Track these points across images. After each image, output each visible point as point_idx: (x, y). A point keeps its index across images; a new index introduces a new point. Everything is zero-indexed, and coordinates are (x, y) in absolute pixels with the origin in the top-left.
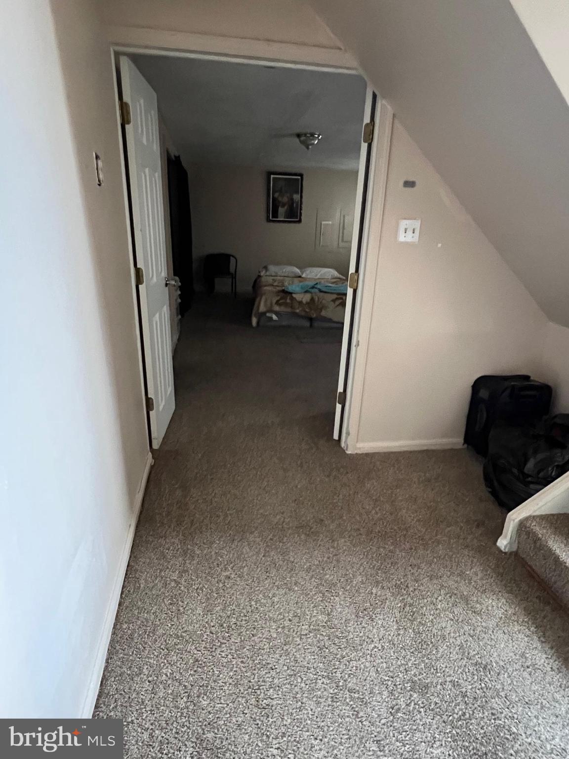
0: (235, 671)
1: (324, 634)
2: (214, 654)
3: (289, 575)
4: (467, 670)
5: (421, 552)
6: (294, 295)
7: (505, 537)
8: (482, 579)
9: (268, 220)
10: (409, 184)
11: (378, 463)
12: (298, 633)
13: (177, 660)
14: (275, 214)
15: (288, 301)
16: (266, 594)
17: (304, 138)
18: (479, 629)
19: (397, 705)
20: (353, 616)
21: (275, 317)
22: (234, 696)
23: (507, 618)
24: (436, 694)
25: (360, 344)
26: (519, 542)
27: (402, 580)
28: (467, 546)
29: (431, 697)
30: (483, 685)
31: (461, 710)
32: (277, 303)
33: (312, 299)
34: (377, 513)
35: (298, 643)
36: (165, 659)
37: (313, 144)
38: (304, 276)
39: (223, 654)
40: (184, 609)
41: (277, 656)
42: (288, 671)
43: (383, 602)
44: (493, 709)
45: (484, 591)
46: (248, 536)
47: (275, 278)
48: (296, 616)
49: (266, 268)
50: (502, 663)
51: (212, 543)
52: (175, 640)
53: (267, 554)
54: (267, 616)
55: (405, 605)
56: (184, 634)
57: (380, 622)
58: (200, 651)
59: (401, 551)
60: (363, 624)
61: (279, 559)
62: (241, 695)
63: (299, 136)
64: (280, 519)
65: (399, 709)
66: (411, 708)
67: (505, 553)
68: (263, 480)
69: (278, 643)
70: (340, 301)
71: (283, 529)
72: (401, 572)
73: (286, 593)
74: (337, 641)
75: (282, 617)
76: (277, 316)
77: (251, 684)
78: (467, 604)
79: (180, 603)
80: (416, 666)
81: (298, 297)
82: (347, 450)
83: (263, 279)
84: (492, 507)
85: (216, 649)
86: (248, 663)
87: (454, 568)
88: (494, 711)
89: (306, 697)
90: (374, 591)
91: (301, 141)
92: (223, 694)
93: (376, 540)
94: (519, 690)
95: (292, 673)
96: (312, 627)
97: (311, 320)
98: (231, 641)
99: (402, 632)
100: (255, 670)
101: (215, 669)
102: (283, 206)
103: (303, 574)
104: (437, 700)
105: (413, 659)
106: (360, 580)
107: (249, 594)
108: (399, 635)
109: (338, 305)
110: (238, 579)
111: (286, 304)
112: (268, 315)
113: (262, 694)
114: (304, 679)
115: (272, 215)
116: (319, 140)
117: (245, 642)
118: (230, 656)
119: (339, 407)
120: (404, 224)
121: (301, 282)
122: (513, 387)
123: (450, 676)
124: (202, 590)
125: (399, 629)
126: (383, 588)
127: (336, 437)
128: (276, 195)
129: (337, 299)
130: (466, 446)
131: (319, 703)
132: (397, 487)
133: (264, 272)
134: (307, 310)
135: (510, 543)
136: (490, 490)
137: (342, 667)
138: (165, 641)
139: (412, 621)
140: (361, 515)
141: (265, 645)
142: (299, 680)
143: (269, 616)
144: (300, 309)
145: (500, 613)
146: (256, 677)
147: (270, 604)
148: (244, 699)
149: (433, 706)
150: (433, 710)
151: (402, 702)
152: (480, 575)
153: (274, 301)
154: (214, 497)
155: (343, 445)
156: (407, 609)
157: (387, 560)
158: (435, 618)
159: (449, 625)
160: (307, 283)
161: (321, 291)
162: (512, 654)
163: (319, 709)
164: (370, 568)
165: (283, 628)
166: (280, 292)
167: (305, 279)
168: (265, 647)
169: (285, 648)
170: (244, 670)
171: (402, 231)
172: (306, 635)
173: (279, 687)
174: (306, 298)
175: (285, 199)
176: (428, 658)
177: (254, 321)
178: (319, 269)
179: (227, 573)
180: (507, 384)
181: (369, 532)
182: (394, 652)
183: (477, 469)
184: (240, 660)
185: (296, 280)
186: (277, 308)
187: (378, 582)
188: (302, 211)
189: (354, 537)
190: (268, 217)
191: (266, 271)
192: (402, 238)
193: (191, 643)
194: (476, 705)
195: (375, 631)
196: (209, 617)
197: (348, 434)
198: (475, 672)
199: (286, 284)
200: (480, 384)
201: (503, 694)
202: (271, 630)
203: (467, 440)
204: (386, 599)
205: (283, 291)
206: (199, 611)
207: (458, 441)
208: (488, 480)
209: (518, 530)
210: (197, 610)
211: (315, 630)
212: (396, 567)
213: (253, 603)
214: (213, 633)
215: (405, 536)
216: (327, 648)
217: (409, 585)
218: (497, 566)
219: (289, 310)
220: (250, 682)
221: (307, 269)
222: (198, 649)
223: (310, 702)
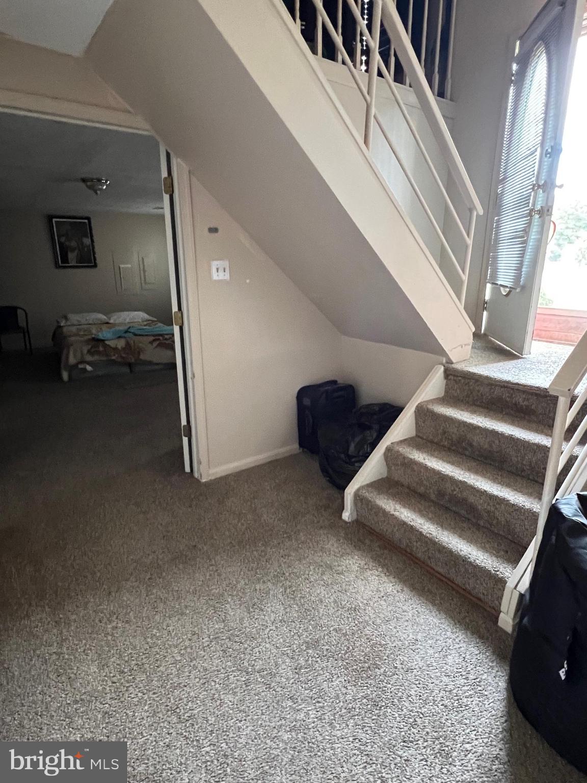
0: (149, 704)
1: (224, 638)
2: (122, 699)
3: (177, 603)
4: (343, 617)
5: (288, 544)
6: (107, 342)
7: (347, 510)
8: (337, 548)
9: (57, 266)
10: (213, 230)
11: (232, 483)
12: (201, 647)
13: (84, 722)
14: (65, 259)
15: (101, 349)
16: (160, 627)
17: (91, 183)
18: (344, 584)
19: (298, 664)
20: (246, 614)
21: (89, 368)
22: (155, 725)
23: (362, 570)
24: (325, 644)
25: (196, 375)
26: (357, 511)
27: (278, 571)
28: (321, 527)
29: (323, 647)
30: (356, 622)
31: (346, 646)
32: (89, 351)
33: (128, 344)
34: (242, 524)
35: (202, 655)
36: (69, 727)
37: (101, 189)
38: (112, 321)
39: (132, 696)
40: (75, 674)
41: (187, 674)
42: (201, 681)
43: (268, 593)
44: (366, 635)
45: (342, 556)
46: (125, 585)
47: (80, 327)
48: (194, 635)
49: (66, 318)
50: (365, 602)
51: (87, 603)
52: (75, 706)
53: (150, 593)
54: (166, 646)
55: (286, 589)
56: (83, 697)
57: (269, 610)
58: (106, 704)
59: (271, 548)
60: (256, 617)
61: (163, 593)
62: (161, 721)
63: (84, 180)
64: (153, 558)
65: (301, 667)
66: (310, 662)
67: (349, 523)
68: (124, 529)
69: (184, 663)
70: (158, 342)
71: (159, 567)
72: (276, 564)
73: (179, 619)
74: (237, 639)
75: (181, 640)
76: (92, 367)
77: (168, 707)
78: (332, 570)
79: (69, 671)
80: (306, 630)
81: (112, 343)
82: (201, 478)
83: (65, 330)
84: (333, 491)
85: (123, 694)
86: (161, 692)
87: (316, 546)
88: (368, 636)
89: (223, 694)
90: (258, 587)
91: (87, 186)
92: (144, 728)
93: (248, 547)
94: (381, 615)
95: (205, 681)
96: (211, 637)
97: (130, 365)
98: (136, 681)
99: (288, 610)
100: (169, 694)
101: (128, 712)
102: (73, 250)
103: (190, 597)
104: (327, 647)
105: (302, 626)
106: (243, 583)
107: (142, 634)
108: (287, 613)
109: (156, 347)
110: (127, 625)
111: (99, 353)
112: (80, 366)
113: (182, 711)
114: (217, 680)
115: (62, 260)
116: (107, 185)
117: (151, 675)
118: (140, 694)
119: (185, 440)
120: (215, 264)
121: (110, 328)
122: (327, 391)
123: (332, 626)
124: (91, 650)
125: (286, 608)
126: (264, 582)
127: (187, 469)
128: (63, 239)
129: (154, 340)
130: (301, 449)
131: (235, 693)
132: (254, 498)
133: (64, 321)
134: (124, 355)
135: (351, 514)
136: (328, 479)
137: (247, 657)
138: (64, 712)
139: (294, 599)
140: (229, 530)
141: (172, 670)
142: (213, 684)
143: (168, 645)
144: (117, 355)
145: (355, 568)
146: (172, 699)
147: (167, 634)
148: (166, 722)
149: (325, 653)
150: (326, 656)
151: (302, 662)
152: (335, 545)
153: (85, 351)
154: (74, 560)
155: (196, 475)
156: (288, 590)
157: (262, 559)
158: (311, 589)
159: (322, 590)
160: (117, 328)
161: (135, 335)
162: (370, 593)
163: (237, 698)
164: (249, 570)
165: (185, 648)
166: (89, 340)
167: (114, 325)
168: (173, 671)
169: (192, 664)
170: (158, 699)
171: (214, 270)
172: (208, 645)
173: (196, 697)
174: (121, 344)
175: (73, 244)
176: (313, 621)
177: (65, 376)
178: (126, 313)
179: (114, 624)
180: (322, 389)
181: (240, 543)
182: (286, 628)
183: (314, 465)
184: (151, 693)
185: (104, 327)
186: (89, 358)
187: (259, 579)
188: (96, 256)
189: (228, 550)
190: (56, 263)
191: (66, 322)
192: (215, 276)
193: (94, 701)
194: (355, 638)
195: (266, 618)
196: (107, 670)
197: (199, 463)
198: (349, 616)
199: (94, 331)
200: (303, 393)
201: (371, 622)
202: (175, 655)
203: (301, 445)
204: (269, 590)
205: (93, 339)
206: (94, 668)
207: (294, 447)
208: (324, 471)
209: (354, 501)
210: (90, 669)
211: (216, 638)
212: (271, 562)
213: (149, 640)
214: (115, 683)
215: (271, 535)
216: (230, 648)
217: (285, 572)
218: (346, 534)
219: (104, 358)
220: (167, 706)
221: (113, 314)
222: (104, 703)
223: (228, 696)
